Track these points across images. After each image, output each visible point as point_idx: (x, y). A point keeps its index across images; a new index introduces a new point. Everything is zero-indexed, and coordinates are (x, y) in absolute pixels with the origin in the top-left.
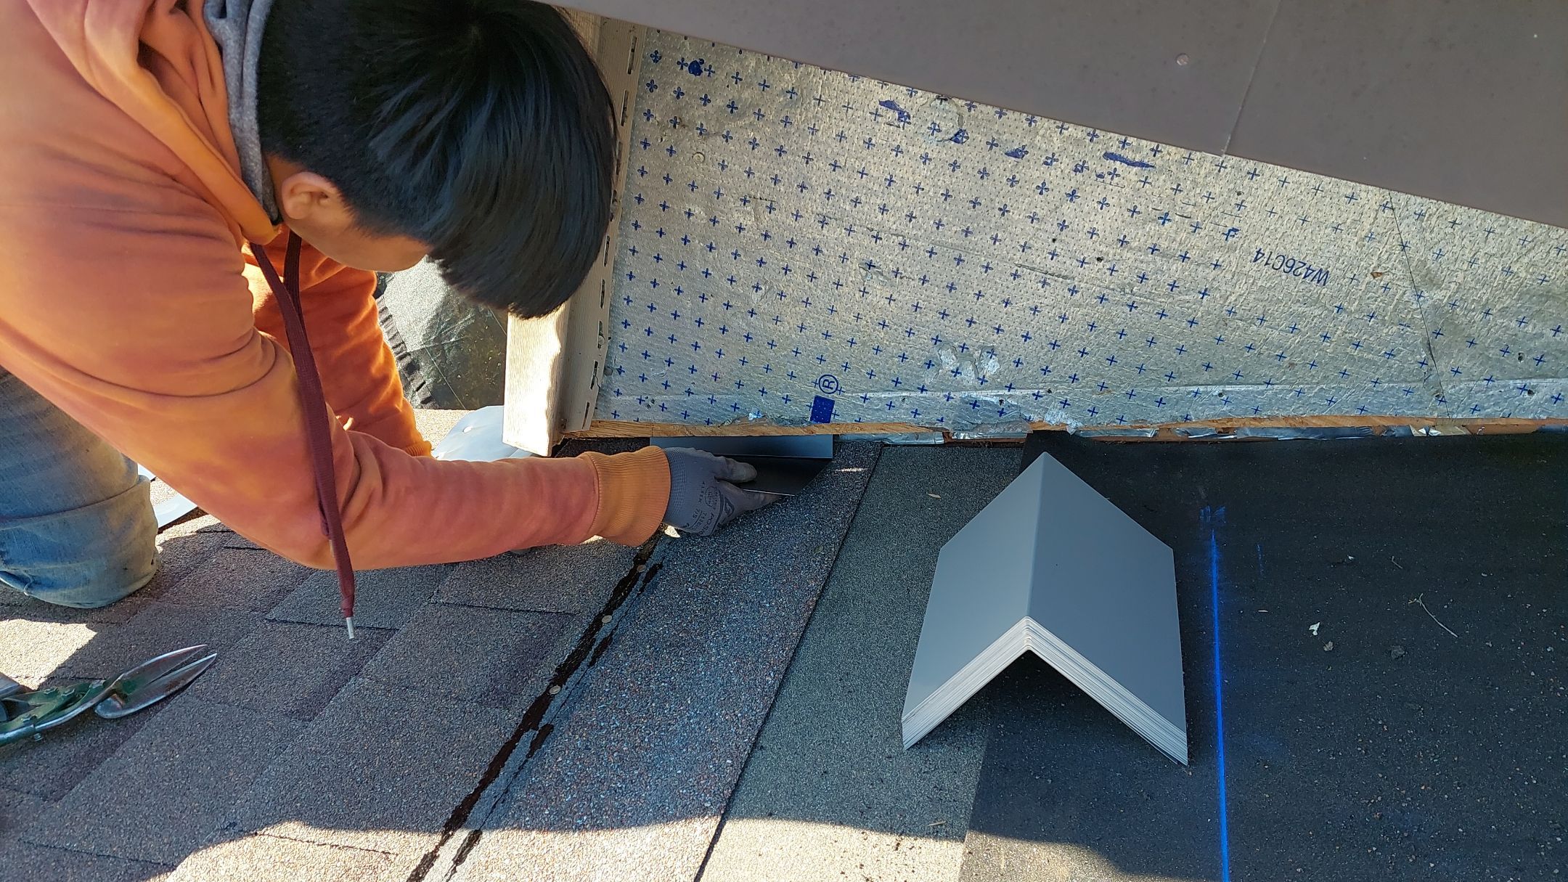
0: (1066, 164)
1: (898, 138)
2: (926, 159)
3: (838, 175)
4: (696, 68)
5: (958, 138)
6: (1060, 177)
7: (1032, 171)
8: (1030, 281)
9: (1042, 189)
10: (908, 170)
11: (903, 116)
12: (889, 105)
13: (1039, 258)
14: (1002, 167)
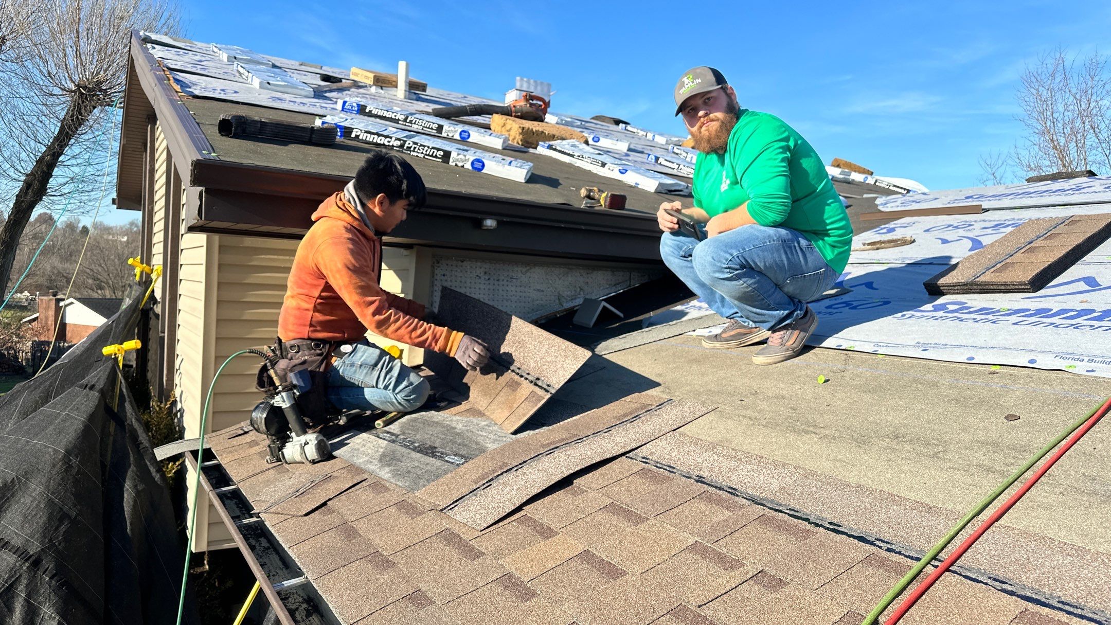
0: (505, 281)
1: (480, 281)
2: (484, 284)
3: (471, 290)
4: (444, 275)
5: (489, 279)
6: (505, 283)
7: (501, 283)
8: (505, 301)
9: (503, 285)
10: (482, 287)
11: (480, 277)
12: (477, 276)
13: (505, 297)
14: (496, 283)
